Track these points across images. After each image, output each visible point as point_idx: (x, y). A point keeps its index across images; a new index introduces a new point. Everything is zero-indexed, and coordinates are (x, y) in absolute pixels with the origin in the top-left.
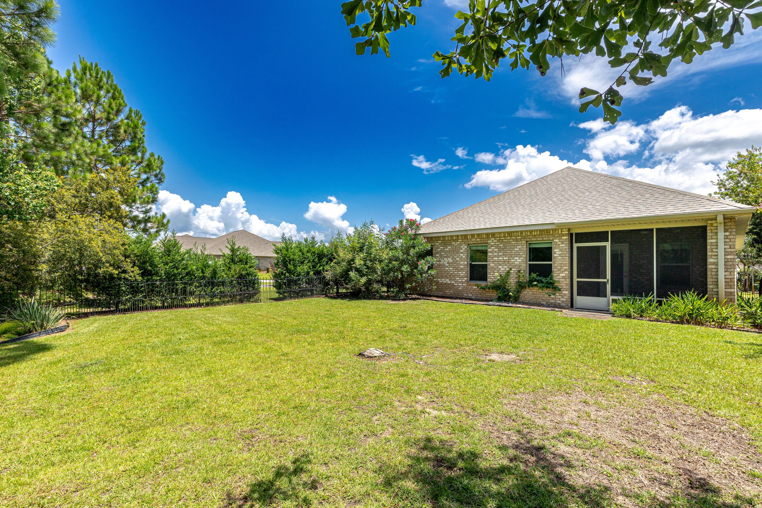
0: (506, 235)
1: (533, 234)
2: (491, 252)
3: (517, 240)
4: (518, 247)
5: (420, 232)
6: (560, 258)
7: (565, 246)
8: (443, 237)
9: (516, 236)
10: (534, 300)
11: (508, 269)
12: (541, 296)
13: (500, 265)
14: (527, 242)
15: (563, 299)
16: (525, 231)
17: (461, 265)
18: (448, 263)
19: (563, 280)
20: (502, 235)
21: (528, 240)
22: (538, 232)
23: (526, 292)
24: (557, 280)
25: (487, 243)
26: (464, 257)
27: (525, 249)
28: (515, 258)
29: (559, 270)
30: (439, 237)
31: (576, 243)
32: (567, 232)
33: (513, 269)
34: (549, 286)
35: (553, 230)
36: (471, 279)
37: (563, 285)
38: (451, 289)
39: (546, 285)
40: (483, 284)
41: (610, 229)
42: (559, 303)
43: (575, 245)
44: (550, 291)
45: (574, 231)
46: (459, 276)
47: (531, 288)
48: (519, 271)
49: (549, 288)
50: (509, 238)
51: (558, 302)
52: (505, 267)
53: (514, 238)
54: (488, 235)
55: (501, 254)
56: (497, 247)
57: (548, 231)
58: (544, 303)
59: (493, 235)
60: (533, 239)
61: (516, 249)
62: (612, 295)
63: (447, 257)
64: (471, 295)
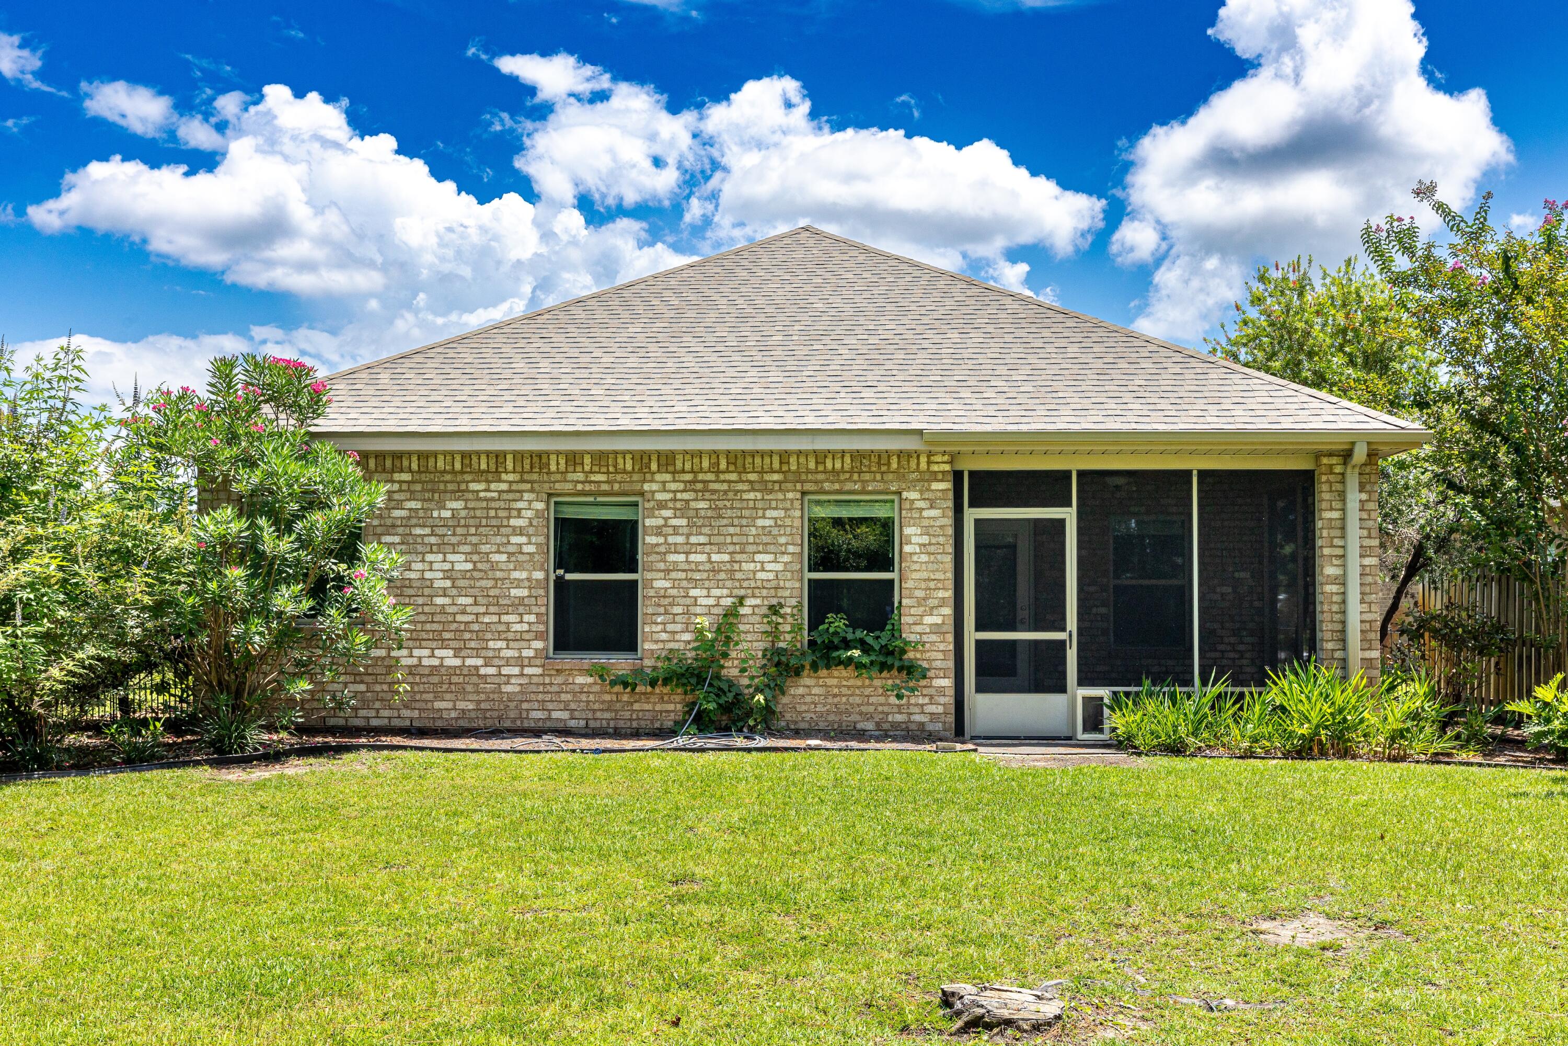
0: (723, 465)
1: (829, 465)
2: (658, 531)
3: (765, 487)
4: (769, 513)
5: (322, 425)
6: (924, 558)
7: (941, 516)
8: (423, 456)
9: (762, 472)
10: (831, 718)
11: (728, 602)
12: (858, 700)
13: (696, 584)
14: (804, 493)
15: (932, 709)
16: (799, 453)
17: (518, 584)
18: (449, 574)
19: (934, 638)
20: (706, 464)
21: (808, 487)
22: (848, 460)
23: (801, 691)
24: (913, 638)
25: (642, 494)
26: (531, 549)
27: (797, 523)
28: (758, 557)
29: (921, 602)
30: (398, 456)
31: (971, 505)
32: (947, 467)
33: (749, 602)
34: (890, 660)
35: (900, 454)
36: (562, 644)
37: (934, 655)
38: (462, 692)
39: (881, 659)
40: (620, 663)
41: (1075, 465)
42: (922, 724)
43: (971, 515)
44: (889, 680)
45: (967, 465)
46: (504, 634)
47: (823, 672)
48: (774, 610)
49: (890, 668)
50: (733, 477)
51: (917, 718)
52: (716, 592)
53: (753, 477)
54: (642, 459)
55: (702, 539)
56: (683, 510)
57: (882, 457)
58: (870, 726)
59: (667, 460)
60: (827, 486)
61: (760, 522)
62: (1081, 682)
63: (440, 548)
64: (565, 715)
